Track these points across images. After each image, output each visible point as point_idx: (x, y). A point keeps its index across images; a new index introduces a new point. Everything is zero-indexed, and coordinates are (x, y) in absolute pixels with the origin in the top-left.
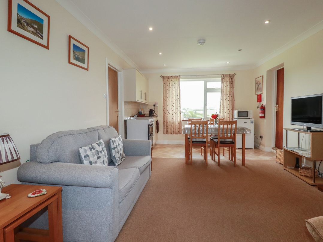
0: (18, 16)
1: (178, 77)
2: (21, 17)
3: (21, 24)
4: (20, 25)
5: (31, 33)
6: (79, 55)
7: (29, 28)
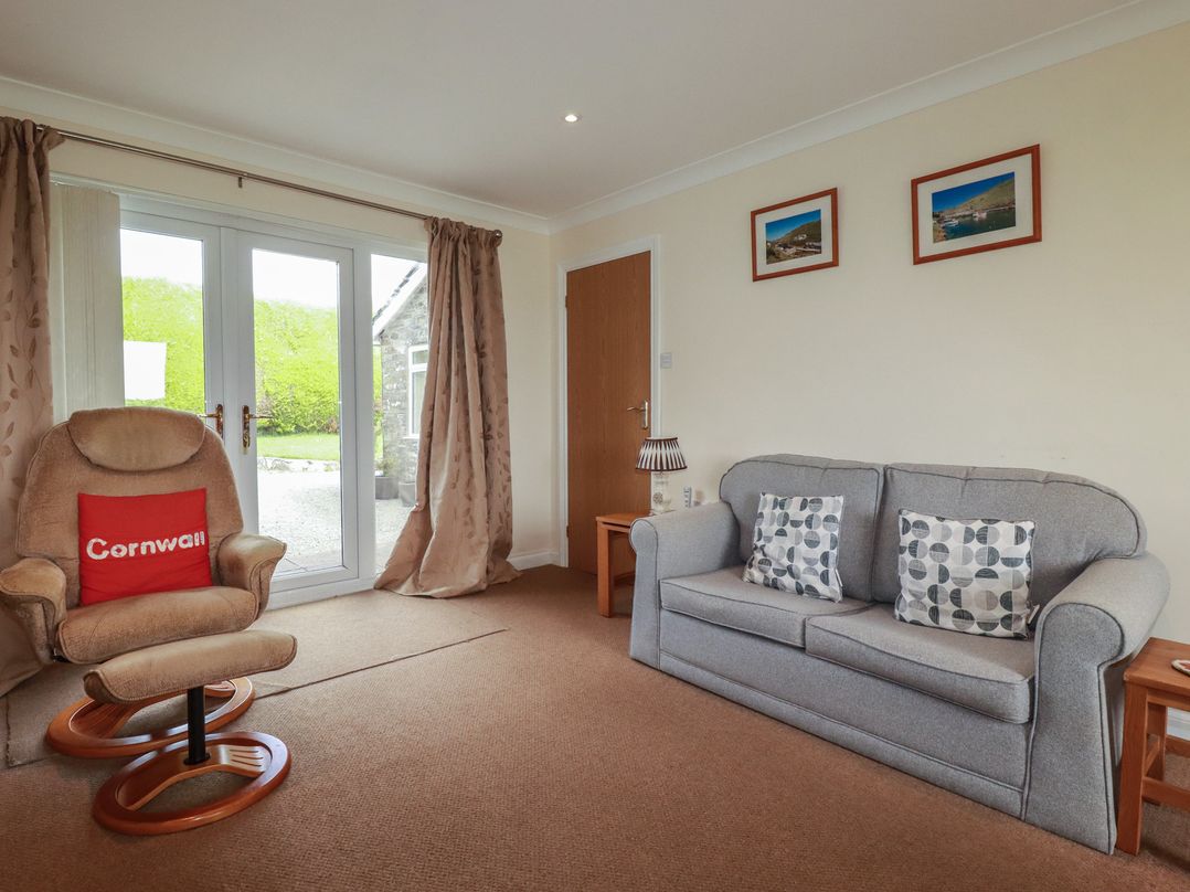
0: (769, 243)
2: (774, 243)
3: (775, 254)
4: (773, 258)
5: (794, 258)
6: (967, 213)
7: (789, 250)
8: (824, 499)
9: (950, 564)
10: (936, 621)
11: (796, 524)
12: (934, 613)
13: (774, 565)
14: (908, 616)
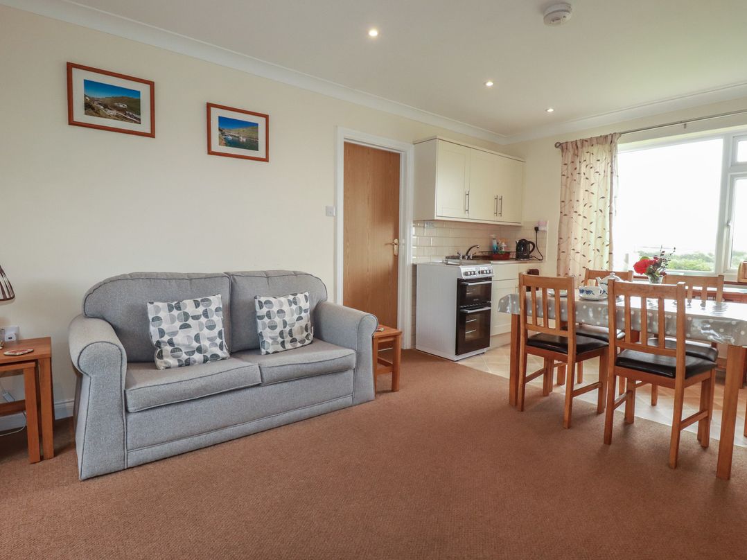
0: (87, 98)
1: (610, 138)
2: (93, 100)
3: (93, 109)
4: (92, 111)
5: (114, 119)
6: (237, 135)
7: (109, 111)
8: (211, 298)
9: (287, 318)
10: (284, 347)
11: (196, 318)
12: (283, 344)
13: (184, 350)
14: (271, 351)
